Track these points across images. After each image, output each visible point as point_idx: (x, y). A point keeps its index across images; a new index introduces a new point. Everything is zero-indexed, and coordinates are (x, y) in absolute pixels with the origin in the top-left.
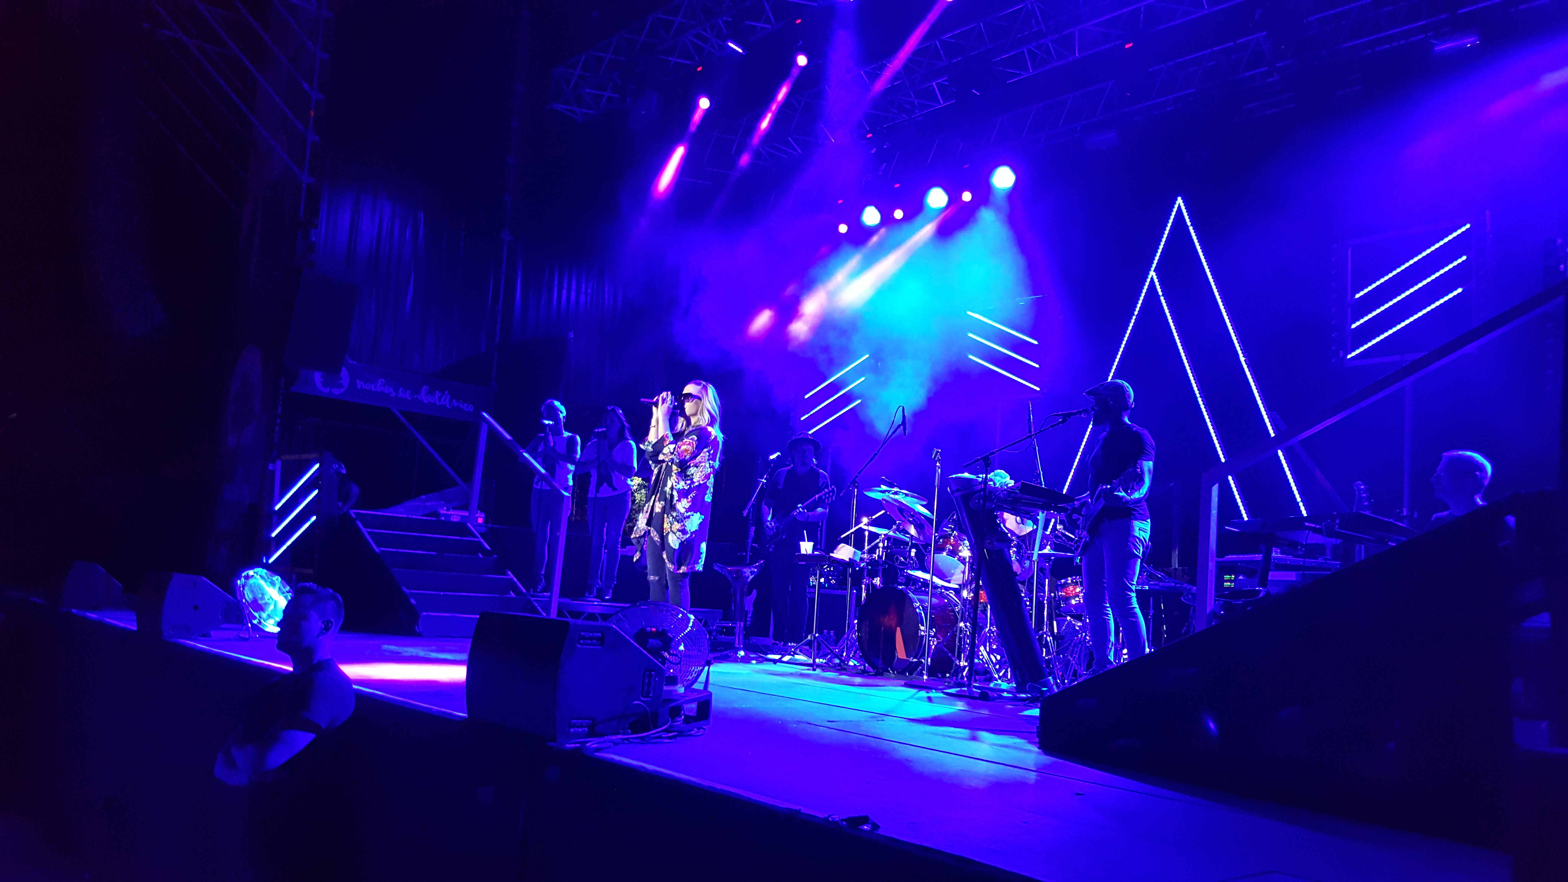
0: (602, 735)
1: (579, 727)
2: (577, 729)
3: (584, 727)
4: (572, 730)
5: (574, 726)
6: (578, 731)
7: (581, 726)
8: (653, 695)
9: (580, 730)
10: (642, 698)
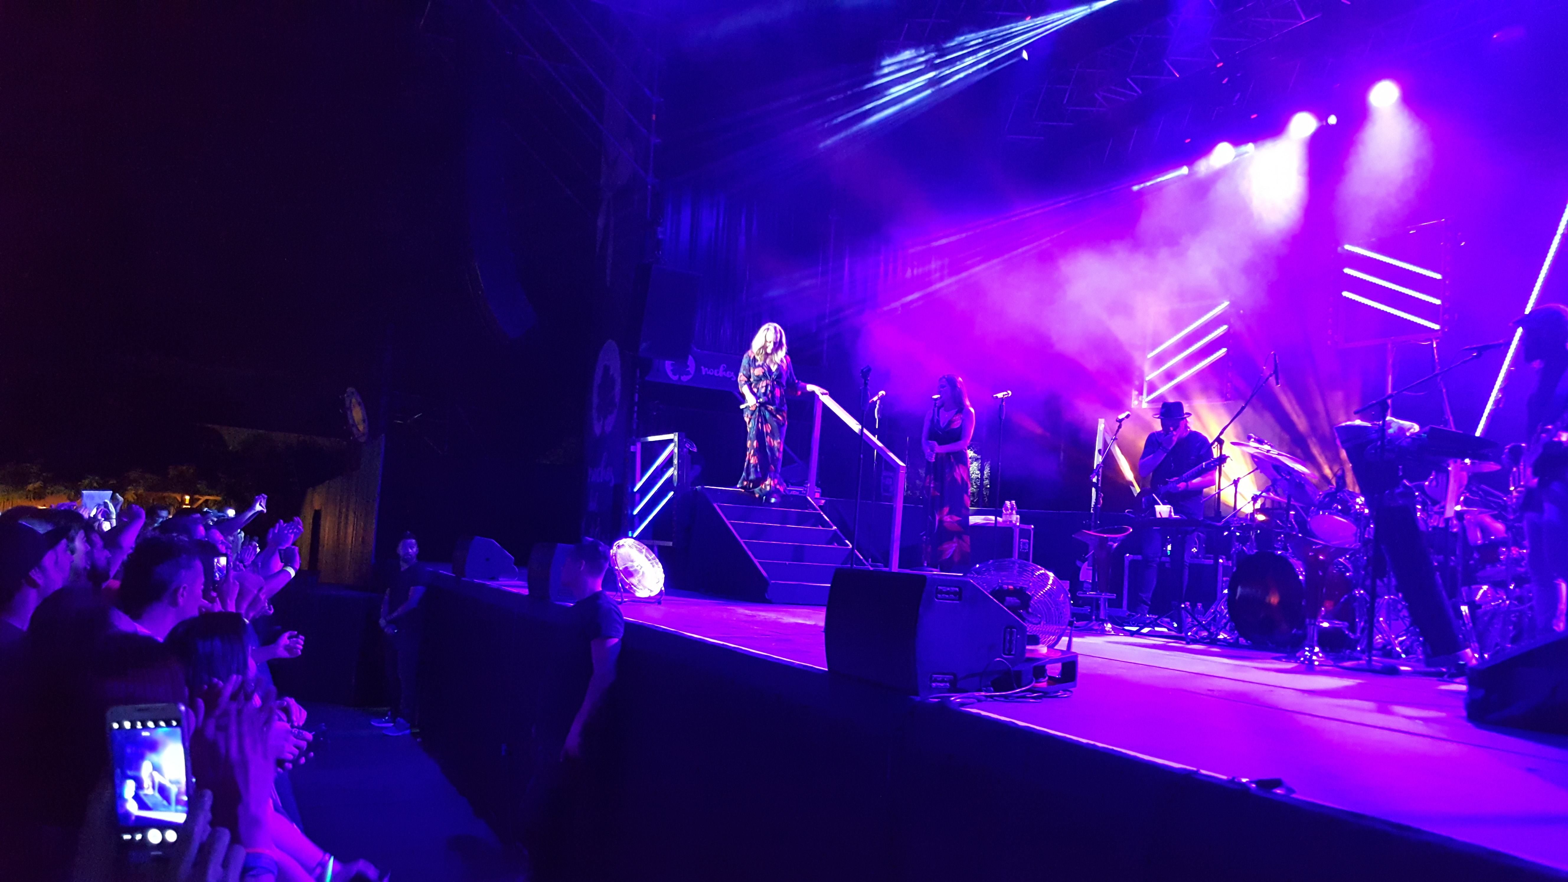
0: (967, 692)
1: (941, 682)
2: (938, 684)
3: (946, 682)
4: (934, 684)
5: (936, 681)
6: (940, 686)
7: (942, 681)
8: (1015, 652)
9: (942, 685)
10: (1004, 656)
